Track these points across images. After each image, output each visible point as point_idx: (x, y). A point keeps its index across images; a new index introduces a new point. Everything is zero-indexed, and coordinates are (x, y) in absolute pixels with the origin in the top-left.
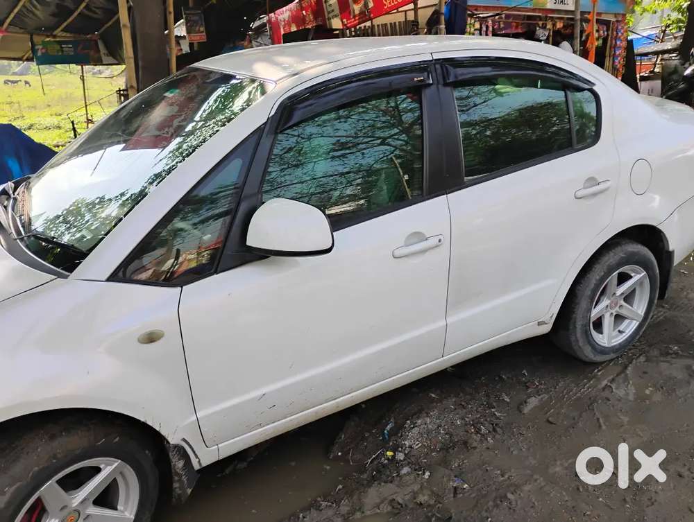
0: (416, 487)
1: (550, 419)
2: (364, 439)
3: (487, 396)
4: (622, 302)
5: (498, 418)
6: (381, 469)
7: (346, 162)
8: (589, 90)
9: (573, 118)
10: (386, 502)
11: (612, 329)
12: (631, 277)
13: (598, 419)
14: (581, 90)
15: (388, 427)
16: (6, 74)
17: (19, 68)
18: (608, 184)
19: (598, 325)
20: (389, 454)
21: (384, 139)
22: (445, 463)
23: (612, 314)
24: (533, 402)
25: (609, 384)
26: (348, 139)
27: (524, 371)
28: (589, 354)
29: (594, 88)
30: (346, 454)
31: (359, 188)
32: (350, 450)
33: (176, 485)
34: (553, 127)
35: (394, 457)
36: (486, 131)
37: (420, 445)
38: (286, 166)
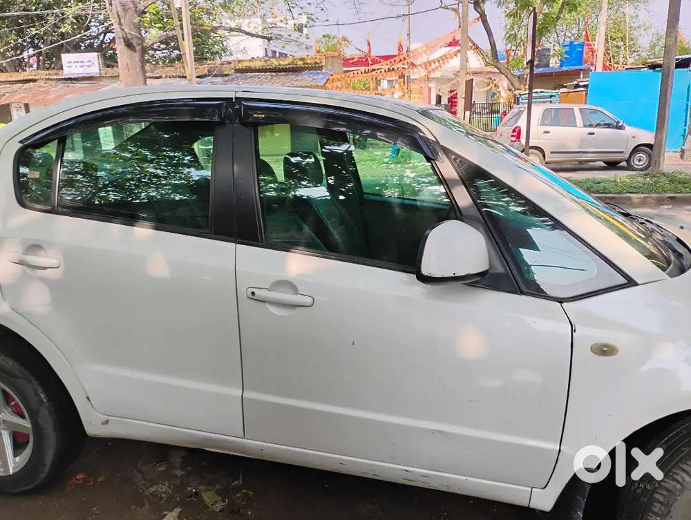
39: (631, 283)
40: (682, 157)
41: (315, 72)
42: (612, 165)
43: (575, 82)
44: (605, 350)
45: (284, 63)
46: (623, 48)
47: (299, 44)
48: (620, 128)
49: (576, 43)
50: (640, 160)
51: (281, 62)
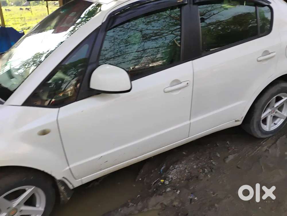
0: (173, 198)
1: (238, 166)
2: (151, 173)
3: (210, 153)
4: (277, 110)
5: (214, 165)
6: (158, 188)
7: (157, 42)
8: (268, 6)
9: (259, 21)
10: (159, 204)
11: (271, 122)
12: (282, 99)
13: (261, 167)
14: (263, 6)
15: (163, 168)
16: (20, 6)
17: (25, 3)
18: (274, 54)
19: (265, 121)
20: (162, 181)
21: (172, 31)
22: (187, 187)
23: (271, 116)
24: (231, 157)
25: (268, 149)
26: (158, 31)
27: (228, 142)
28: (259, 135)
29: (271, 5)
30: (143, 180)
31: (164, 54)
32: (145, 177)
33: (62, 197)
34: (250, 25)
35: (164, 182)
36: (219, 27)
37: (176, 178)
38: (128, 44)
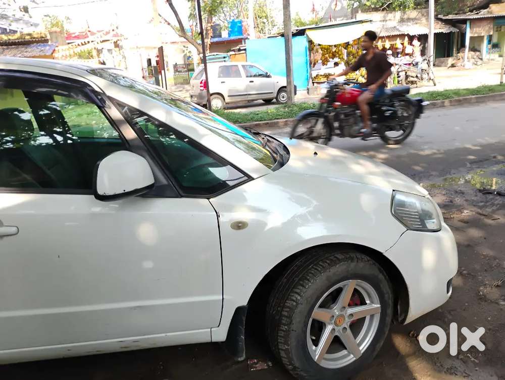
39: (250, 179)
40: (308, 93)
41: (42, 44)
42: (268, 102)
43: (238, 47)
44: (239, 226)
45: (13, 37)
46: (267, 23)
47: (27, 23)
48: (268, 76)
49: (236, 20)
50: (283, 97)
51: (10, 37)
